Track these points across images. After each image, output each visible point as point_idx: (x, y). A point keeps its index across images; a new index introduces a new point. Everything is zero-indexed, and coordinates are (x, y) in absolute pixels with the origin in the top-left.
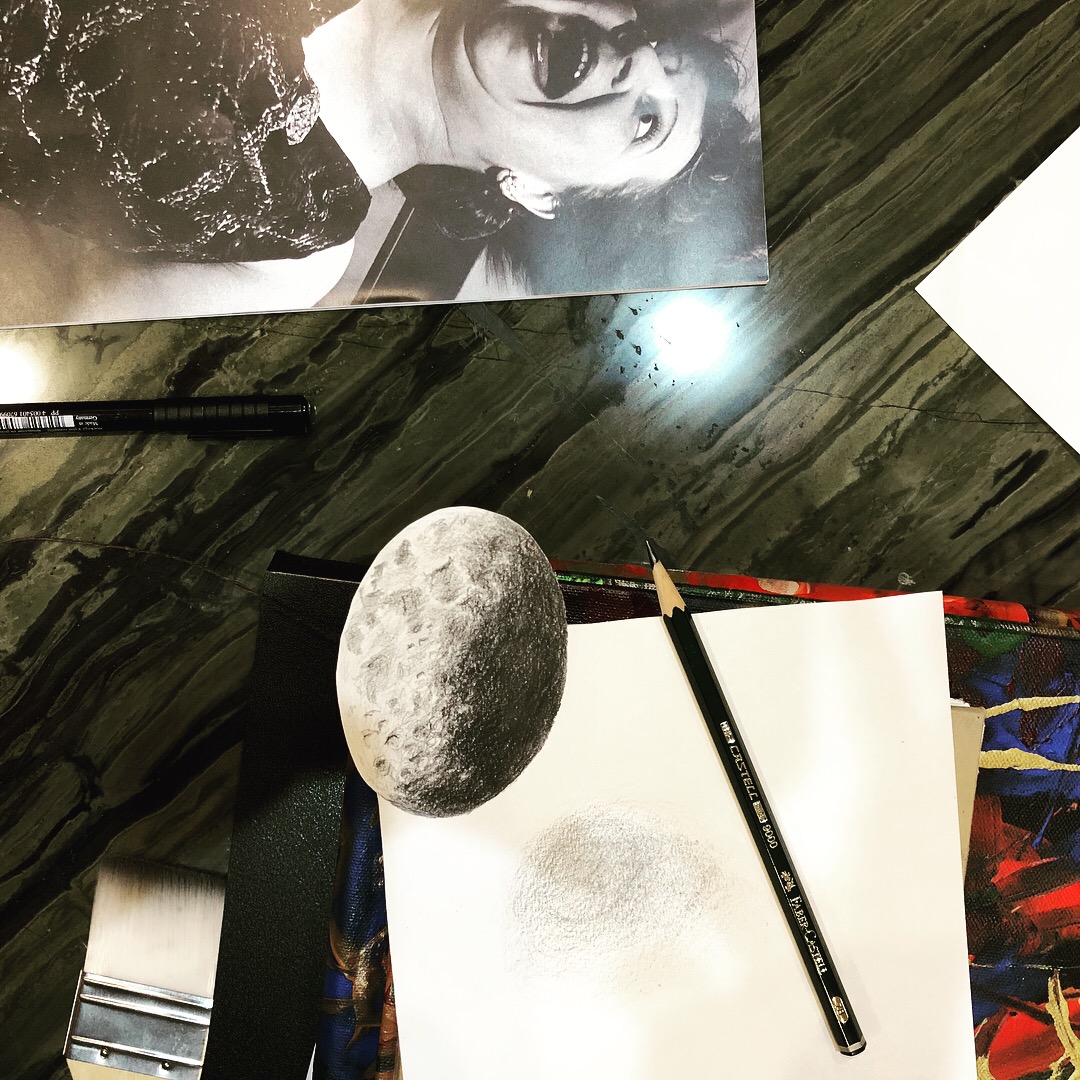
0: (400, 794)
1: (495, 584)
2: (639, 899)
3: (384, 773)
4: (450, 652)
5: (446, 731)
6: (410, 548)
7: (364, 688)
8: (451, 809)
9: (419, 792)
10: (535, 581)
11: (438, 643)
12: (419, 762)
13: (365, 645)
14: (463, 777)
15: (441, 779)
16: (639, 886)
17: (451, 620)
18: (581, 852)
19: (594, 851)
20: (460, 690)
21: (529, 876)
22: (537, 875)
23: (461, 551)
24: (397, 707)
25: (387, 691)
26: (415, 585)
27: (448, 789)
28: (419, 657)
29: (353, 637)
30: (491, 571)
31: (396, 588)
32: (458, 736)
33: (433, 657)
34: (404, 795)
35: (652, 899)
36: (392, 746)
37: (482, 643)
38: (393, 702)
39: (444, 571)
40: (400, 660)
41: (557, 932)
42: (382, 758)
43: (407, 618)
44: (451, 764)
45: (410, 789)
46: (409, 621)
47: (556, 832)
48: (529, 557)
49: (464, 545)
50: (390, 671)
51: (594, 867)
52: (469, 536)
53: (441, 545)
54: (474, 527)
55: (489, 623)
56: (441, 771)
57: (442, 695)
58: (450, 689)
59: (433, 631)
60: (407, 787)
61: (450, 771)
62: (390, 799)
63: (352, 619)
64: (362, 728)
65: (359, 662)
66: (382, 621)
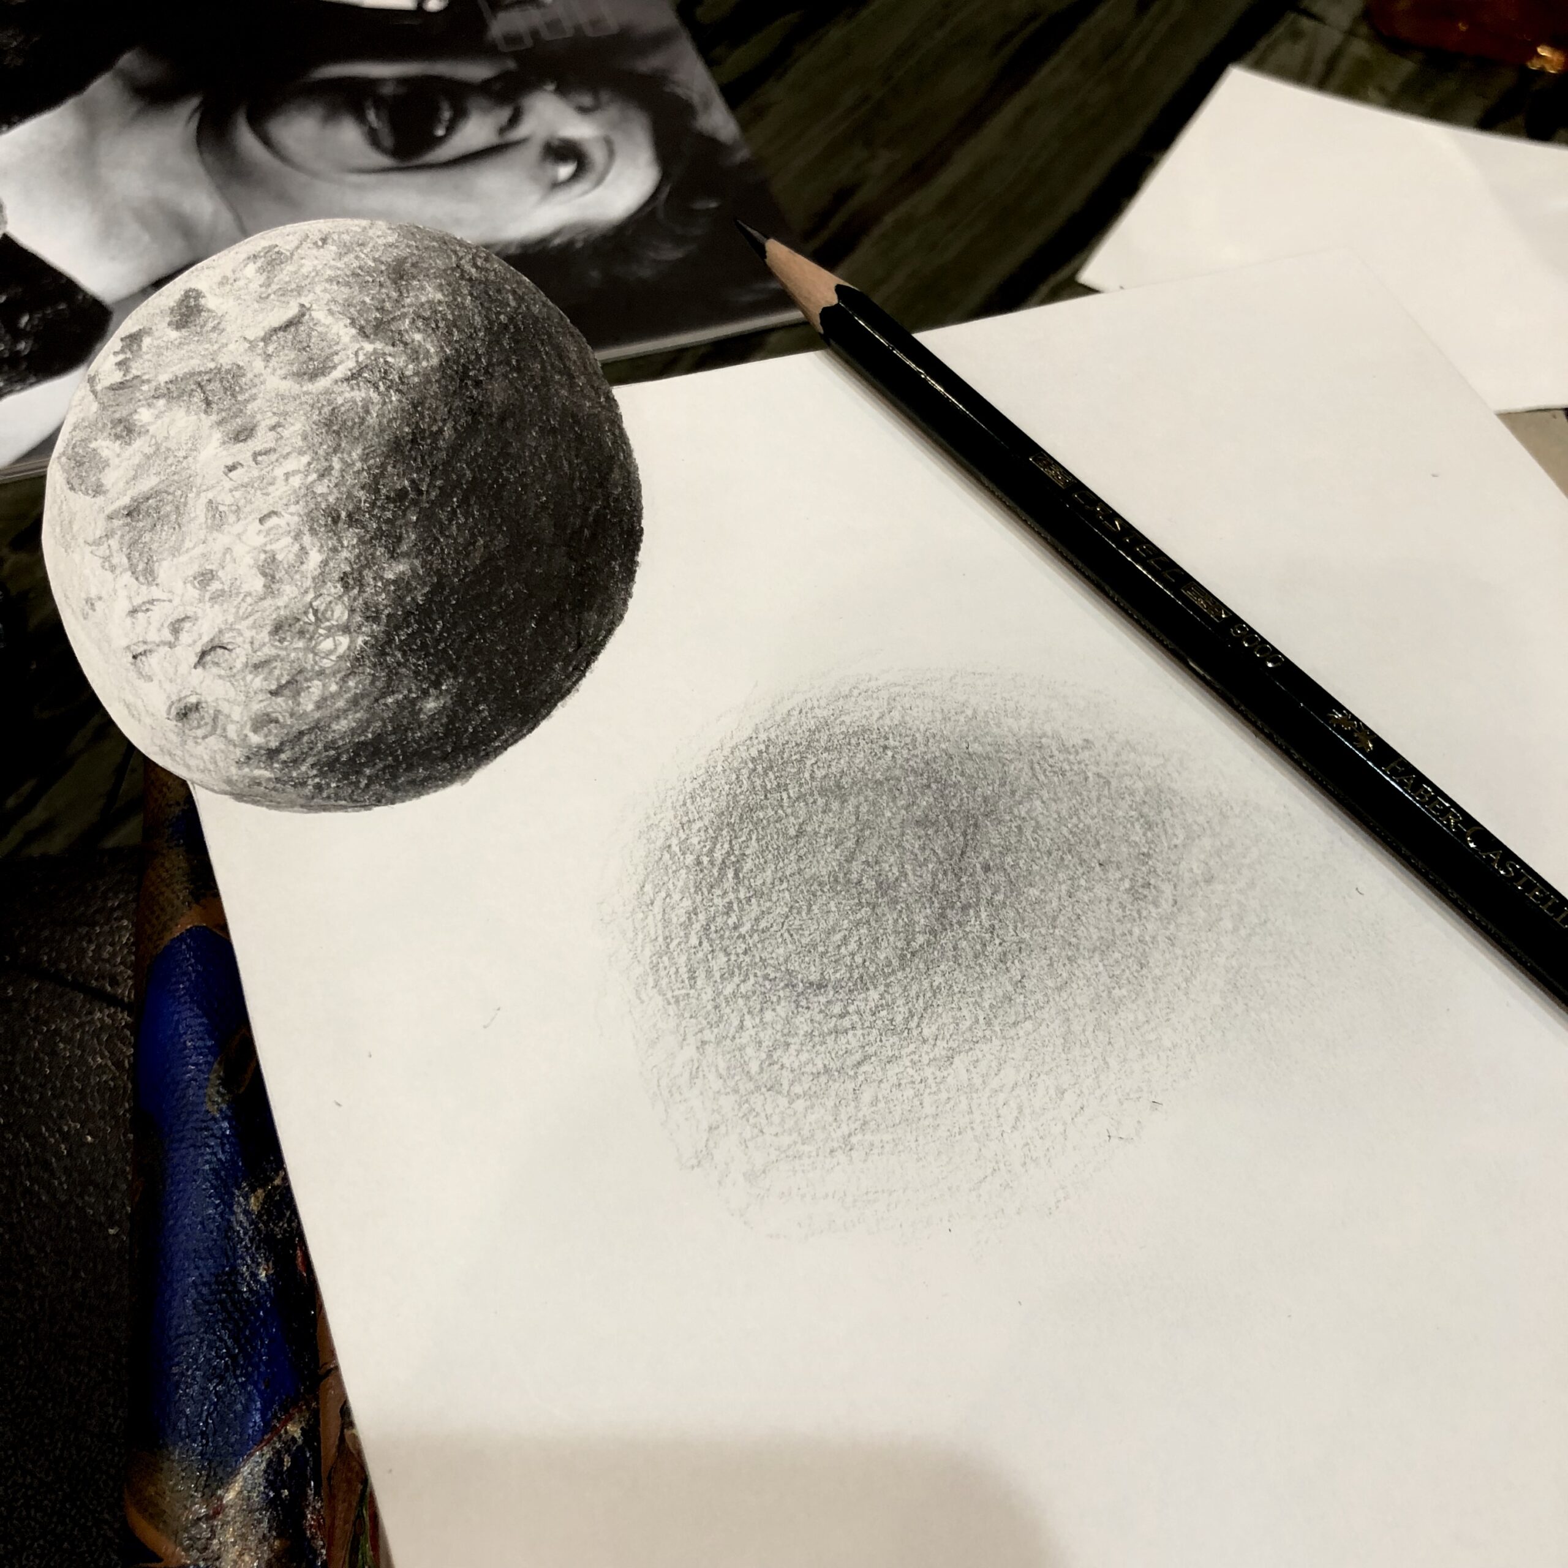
0: (257, 772)
1: (418, 337)
2: (1000, 897)
3: (200, 733)
4: (337, 465)
5: (358, 619)
6: (202, 301)
7: (120, 559)
8: (412, 782)
9: (311, 760)
10: (511, 319)
11: (301, 453)
12: (299, 694)
13: (111, 478)
14: (431, 705)
15: (369, 722)
16: (987, 868)
17: (327, 410)
18: (802, 813)
19: (835, 806)
20: (379, 534)
21: (676, 897)
22: (698, 888)
23: (325, 290)
24: (215, 586)
25: (184, 558)
26: (225, 360)
27: (393, 738)
28: (265, 483)
29: (80, 464)
30: (404, 315)
31: (180, 369)
32: (394, 625)
33: (296, 481)
34: (267, 774)
35: (1034, 892)
36: (215, 670)
37: (414, 441)
38: (205, 578)
39: (293, 329)
40: (210, 495)
42: (193, 700)
43: (214, 417)
44: (390, 679)
45: (283, 756)
46: (220, 423)
47: (720, 781)
48: (486, 283)
49: (330, 280)
50: (186, 518)
52: (340, 264)
53: (274, 287)
54: (346, 249)
55: (422, 403)
56: (365, 703)
57: (334, 550)
58: (350, 537)
59: (286, 433)
60: (272, 754)
61: (390, 700)
62: (228, 788)
63: (74, 429)
64: (125, 643)
65: (102, 509)
66: (152, 429)
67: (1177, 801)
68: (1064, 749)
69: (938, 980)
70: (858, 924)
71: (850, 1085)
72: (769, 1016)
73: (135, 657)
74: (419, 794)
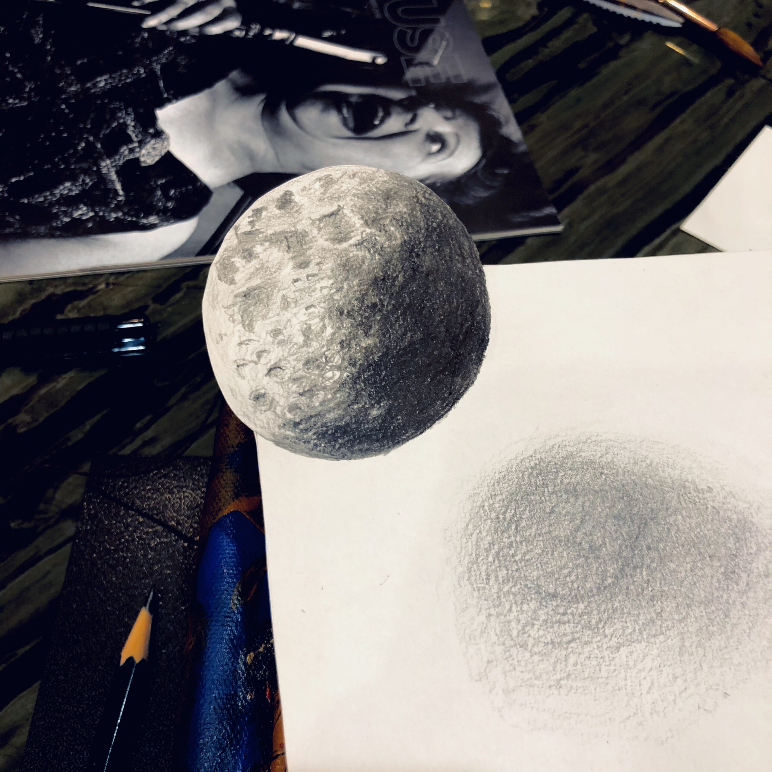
0: (288, 433)
1: (392, 229)
2: (654, 565)
3: (263, 408)
4: (346, 287)
5: (346, 364)
6: (293, 197)
7: (238, 317)
8: (361, 450)
9: (314, 431)
10: (439, 226)
11: (330, 278)
12: (313, 396)
13: (239, 277)
14: (375, 412)
15: (344, 417)
16: (649, 548)
17: (344, 259)
18: (554, 501)
19: (572, 500)
20: (361, 324)
21: (484, 534)
22: (496, 531)
23: (351, 200)
24: (281, 337)
25: (268, 321)
26: (300, 228)
27: (354, 426)
28: (310, 290)
29: (225, 268)
30: (387, 217)
31: (278, 229)
32: (363, 370)
33: (325, 292)
34: (292, 434)
35: (672, 566)
36: (275, 378)
37: (383, 280)
38: (276, 333)
39: (333, 217)
40: (284, 292)
41: (542, 615)
42: (263, 391)
43: (291, 255)
44: (356, 397)
45: (301, 427)
46: (293, 258)
47: (513, 476)
48: (429, 206)
49: (354, 195)
50: (272, 302)
51: (578, 522)
52: (360, 188)
53: (327, 195)
54: (363, 181)
55: (389, 262)
56: (344, 406)
57: (339, 328)
58: (347, 323)
59: (324, 268)
60: (296, 424)
61: (355, 407)
62: (273, 438)
63: (225, 251)
64: (235, 358)
65: (233, 291)
66: (261, 256)
67: (754, 529)
68: (697, 490)
69: (616, 604)
70: (577, 566)
71: (564, 653)
72: (525, 607)
73: (238, 366)
74: (363, 457)
